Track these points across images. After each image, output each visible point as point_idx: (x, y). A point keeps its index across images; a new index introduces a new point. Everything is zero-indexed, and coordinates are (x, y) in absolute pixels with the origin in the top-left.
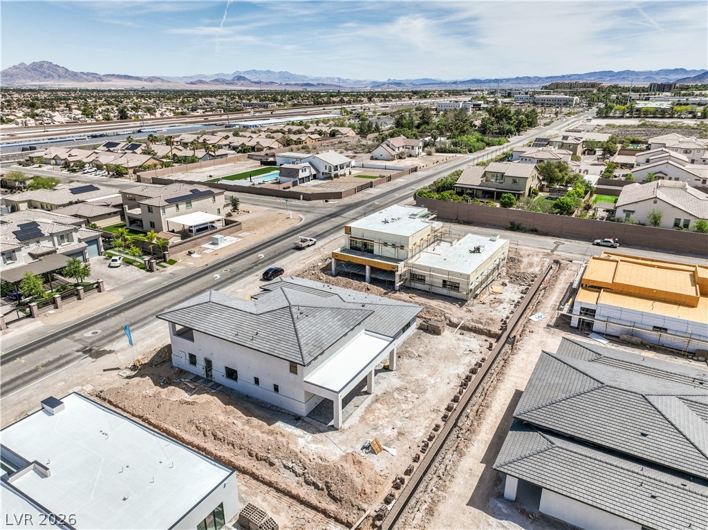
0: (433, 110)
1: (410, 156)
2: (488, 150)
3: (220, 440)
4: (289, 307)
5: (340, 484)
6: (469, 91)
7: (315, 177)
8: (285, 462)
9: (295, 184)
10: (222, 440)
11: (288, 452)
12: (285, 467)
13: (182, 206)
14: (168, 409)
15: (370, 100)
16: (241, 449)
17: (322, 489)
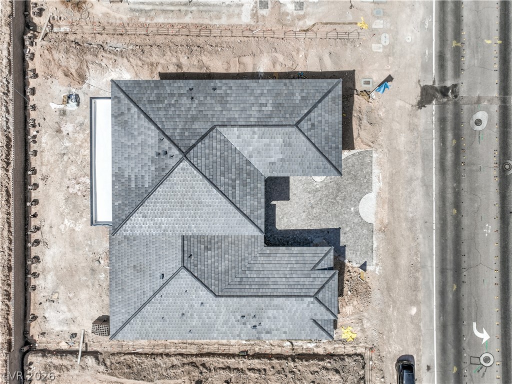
4: (185, 154)
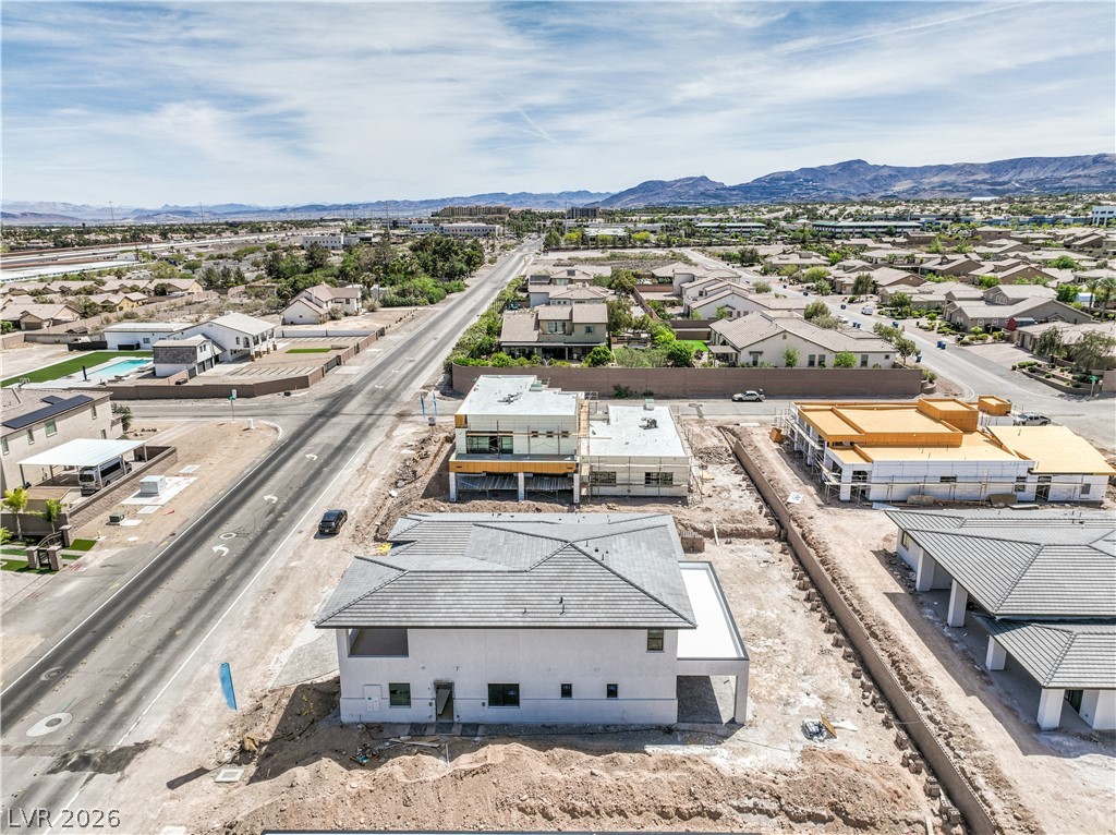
0: (297, 248)
1: (346, 315)
2: (451, 300)
3: (588, 813)
5: (854, 798)
6: (322, 220)
7: (217, 359)
8: (735, 803)
9: (192, 374)
10: (593, 813)
11: (729, 783)
12: (740, 810)
13: (40, 432)
14: (434, 801)
15: (164, 235)
16: (640, 814)
17: (831, 819)
